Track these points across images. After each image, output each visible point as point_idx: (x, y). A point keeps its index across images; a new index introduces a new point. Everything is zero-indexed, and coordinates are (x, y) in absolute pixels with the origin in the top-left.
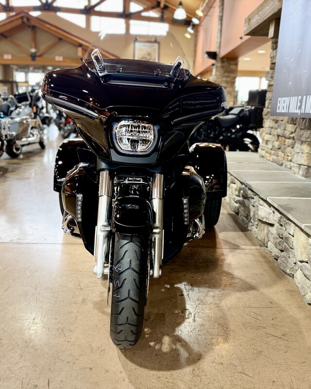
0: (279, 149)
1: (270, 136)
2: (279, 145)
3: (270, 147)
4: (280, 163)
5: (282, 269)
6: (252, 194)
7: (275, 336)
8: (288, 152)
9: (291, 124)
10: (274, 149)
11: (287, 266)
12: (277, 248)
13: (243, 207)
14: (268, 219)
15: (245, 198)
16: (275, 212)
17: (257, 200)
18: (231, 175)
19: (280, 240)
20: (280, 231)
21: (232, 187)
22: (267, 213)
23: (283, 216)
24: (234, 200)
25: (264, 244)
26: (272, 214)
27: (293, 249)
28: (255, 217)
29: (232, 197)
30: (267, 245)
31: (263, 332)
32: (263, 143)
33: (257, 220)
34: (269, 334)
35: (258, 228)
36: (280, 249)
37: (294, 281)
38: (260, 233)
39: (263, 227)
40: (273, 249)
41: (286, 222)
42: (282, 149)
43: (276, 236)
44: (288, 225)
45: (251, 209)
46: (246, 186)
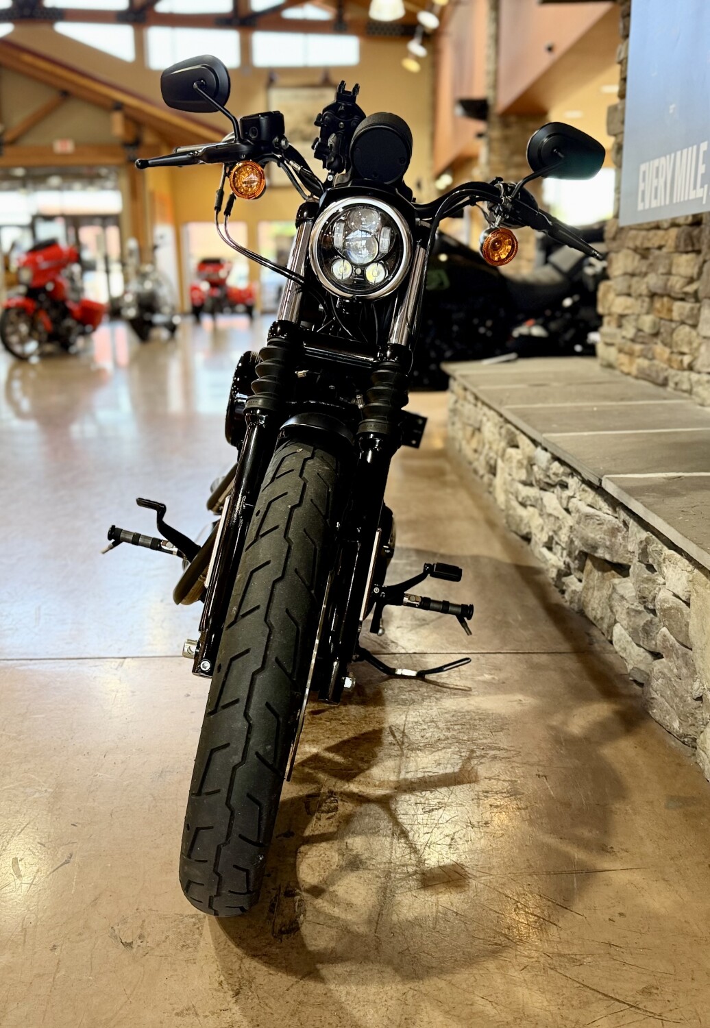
0: (656, 335)
2: (654, 324)
3: (629, 332)
4: (660, 380)
5: (657, 718)
6: (564, 474)
7: (612, 998)
8: (682, 340)
9: (687, 252)
10: (640, 340)
11: (672, 707)
12: (641, 644)
13: (541, 515)
14: (610, 549)
15: (546, 487)
16: (630, 526)
17: (577, 490)
18: (507, 421)
19: (649, 619)
20: (646, 586)
21: (510, 457)
22: (605, 531)
23: (654, 537)
24: (517, 498)
25: (603, 634)
26: (623, 533)
27: (691, 649)
28: (573, 546)
29: (512, 490)
30: (612, 637)
31: (570, 981)
32: (609, 323)
33: (579, 554)
34: (591, 989)
35: (583, 581)
36: (651, 650)
37: (698, 761)
38: (589, 598)
39: (598, 577)
40: (629, 647)
41: (663, 557)
42: (664, 335)
43: (637, 606)
44: (672, 565)
45: (563, 523)
46: (546, 450)
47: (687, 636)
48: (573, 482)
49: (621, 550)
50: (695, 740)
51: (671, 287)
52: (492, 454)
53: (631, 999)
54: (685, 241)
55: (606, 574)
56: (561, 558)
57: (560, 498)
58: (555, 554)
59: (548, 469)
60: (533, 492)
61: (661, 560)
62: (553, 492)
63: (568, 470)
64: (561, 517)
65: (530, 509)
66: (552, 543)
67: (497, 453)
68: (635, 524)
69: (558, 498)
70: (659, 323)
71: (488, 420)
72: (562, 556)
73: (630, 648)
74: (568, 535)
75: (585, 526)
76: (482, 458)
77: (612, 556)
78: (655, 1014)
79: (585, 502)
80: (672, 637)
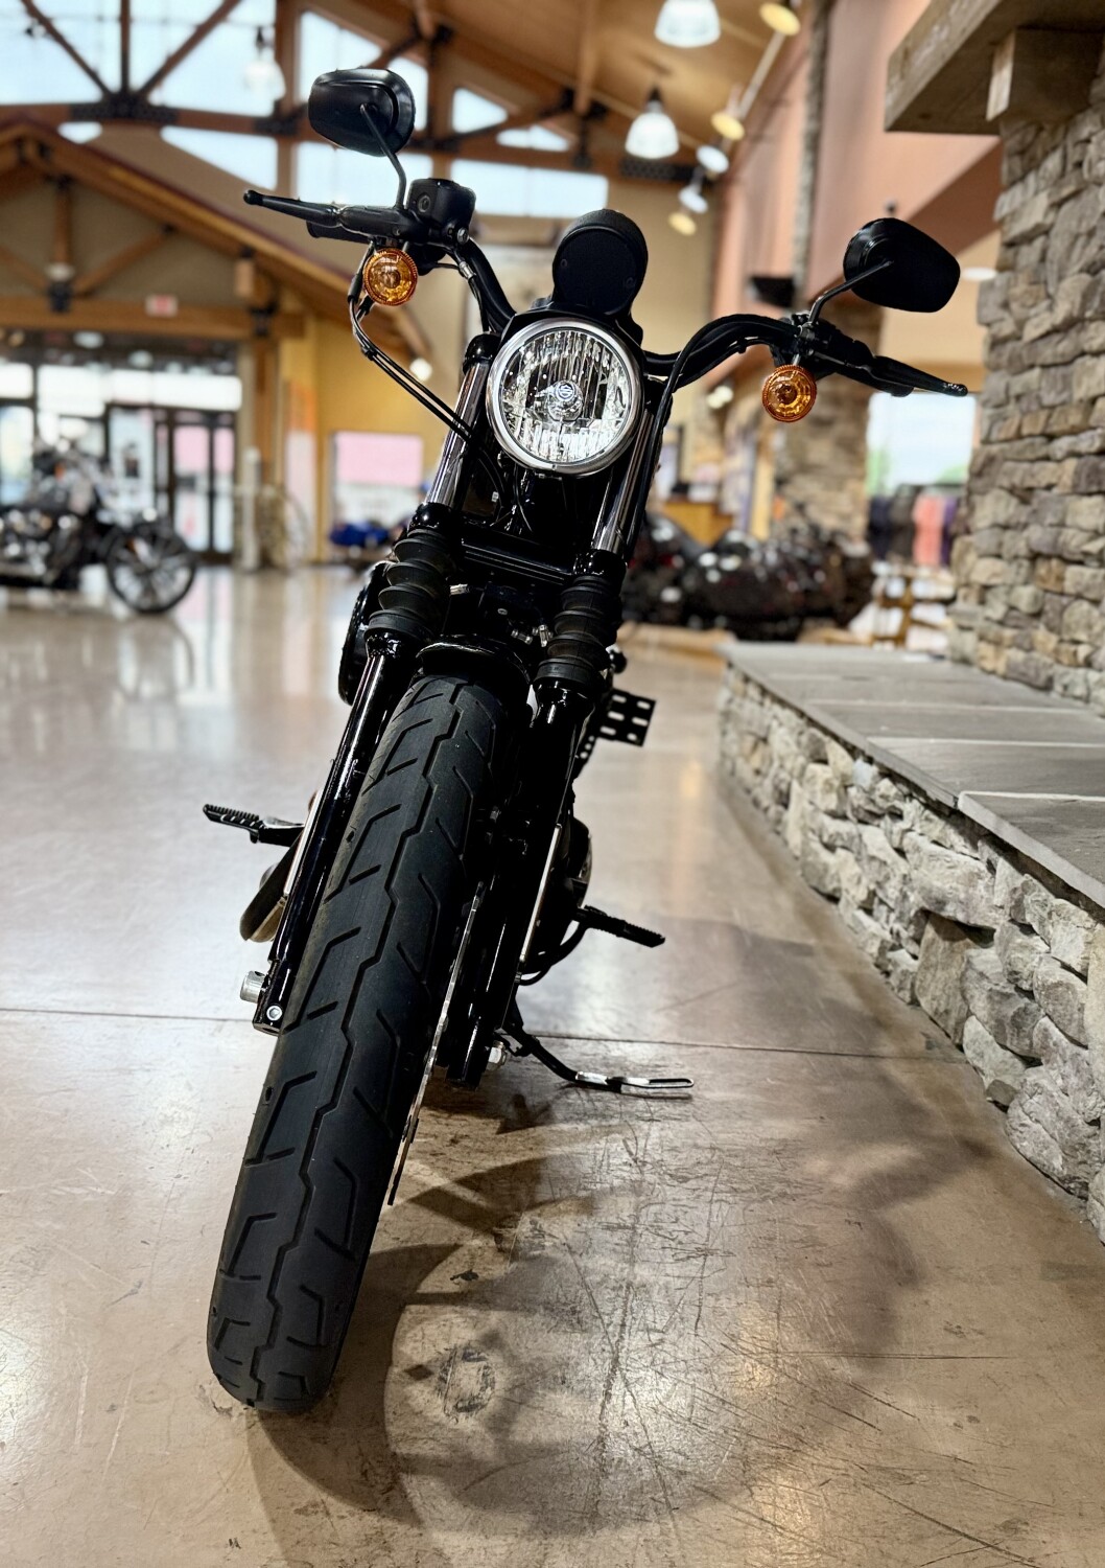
0: (1037, 615)
1: (999, 565)
2: (1036, 599)
3: (997, 610)
4: (1041, 681)
5: (1029, 1154)
6: (896, 797)
7: (958, 1532)
8: (1077, 623)
9: (1090, 494)
10: (1013, 622)
11: (1052, 1136)
12: (1008, 1045)
13: (858, 860)
14: (964, 904)
15: (867, 819)
16: (998, 868)
17: (917, 820)
18: (812, 722)
19: (1022, 1005)
20: (1020, 955)
21: (813, 777)
22: (959, 877)
23: (1035, 881)
24: (820, 837)
25: (948, 1035)
26: (986, 880)
27: (1086, 1047)
28: (906, 904)
29: (814, 826)
30: (961, 1039)
31: (894, 1504)
32: (965, 598)
33: (916, 915)
34: (926, 1517)
35: (920, 956)
36: (1022, 1054)
37: (1090, 1216)
38: (927, 983)
39: (945, 948)
40: (989, 1052)
41: (1048, 910)
42: (1051, 615)
43: (1004, 987)
44: (1061, 921)
45: (892, 870)
46: (870, 760)
47: (1082, 1028)
48: (911, 808)
49: (982, 907)
50: (1085, 1186)
51: (1065, 544)
52: (784, 775)
53: (986, 1535)
54: (1088, 476)
55: (956, 945)
56: (886, 926)
57: (889, 834)
58: (877, 920)
59: (872, 790)
60: (846, 828)
61: (1045, 915)
62: (878, 826)
63: (905, 790)
64: (889, 861)
65: (840, 851)
66: (872, 904)
67: (791, 774)
68: (1007, 864)
69: (886, 835)
70: (1044, 597)
71: (781, 725)
72: (887, 922)
73: (991, 1052)
74: (899, 887)
75: (928, 870)
76: (768, 784)
77: (968, 916)
78: (1023, 1559)
79: (929, 837)
80: (1057, 1030)
